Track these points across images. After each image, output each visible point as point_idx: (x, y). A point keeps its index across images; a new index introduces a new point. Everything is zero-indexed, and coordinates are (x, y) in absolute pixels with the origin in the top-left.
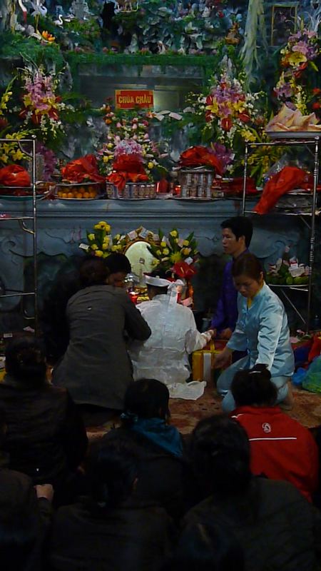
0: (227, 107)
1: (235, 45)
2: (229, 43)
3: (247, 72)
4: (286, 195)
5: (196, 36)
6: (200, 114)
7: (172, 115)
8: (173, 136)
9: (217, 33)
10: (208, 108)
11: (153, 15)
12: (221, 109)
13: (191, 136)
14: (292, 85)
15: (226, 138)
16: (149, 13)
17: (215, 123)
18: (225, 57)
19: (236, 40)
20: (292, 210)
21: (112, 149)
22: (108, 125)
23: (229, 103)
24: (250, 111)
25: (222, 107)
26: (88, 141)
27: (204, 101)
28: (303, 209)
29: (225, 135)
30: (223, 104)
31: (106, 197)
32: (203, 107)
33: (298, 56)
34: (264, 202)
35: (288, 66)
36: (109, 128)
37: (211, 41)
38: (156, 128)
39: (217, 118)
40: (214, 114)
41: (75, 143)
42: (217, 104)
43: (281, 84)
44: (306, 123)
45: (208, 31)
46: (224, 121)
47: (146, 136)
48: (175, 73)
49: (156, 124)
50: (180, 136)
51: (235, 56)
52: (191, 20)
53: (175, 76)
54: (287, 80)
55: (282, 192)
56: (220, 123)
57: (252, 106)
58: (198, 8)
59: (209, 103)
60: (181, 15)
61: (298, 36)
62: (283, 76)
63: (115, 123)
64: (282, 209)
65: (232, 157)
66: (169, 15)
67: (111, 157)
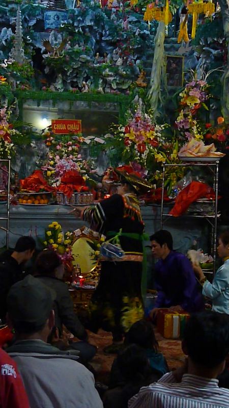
0: (141, 135)
1: (144, 87)
2: (139, 86)
3: (154, 108)
4: (195, 203)
5: (112, 79)
6: (120, 140)
7: (97, 139)
8: (98, 157)
9: (127, 77)
10: (126, 135)
11: (75, 61)
12: (137, 137)
13: (111, 156)
14: (190, 120)
15: (141, 158)
16: (72, 59)
17: (132, 147)
18: (137, 97)
19: (145, 84)
20: (199, 213)
21: (53, 166)
22: (47, 146)
23: (143, 132)
24: (158, 138)
25: (138, 135)
26: (31, 159)
27: (123, 130)
28: (207, 213)
30: (138, 133)
32: (122, 135)
33: (193, 99)
34: (179, 208)
35: (186, 106)
36: (48, 149)
37: (123, 83)
38: (85, 150)
39: (134, 143)
40: (131, 140)
41: (21, 161)
42: (134, 133)
43: (180, 118)
44: (209, 151)
45: (121, 76)
46: (139, 146)
47: (79, 156)
48: (96, 106)
49: (85, 147)
50: (104, 156)
51: (144, 96)
52: (108, 67)
53: (96, 110)
54: (185, 116)
55: (192, 200)
56: (136, 147)
57: (160, 135)
58: (112, 58)
59: (127, 131)
60: (99, 62)
61: (193, 84)
62: (182, 113)
63: (55, 145)
64: (192, 213)
65: (146, 173)
66: (88, 61)
67: (53, 172)
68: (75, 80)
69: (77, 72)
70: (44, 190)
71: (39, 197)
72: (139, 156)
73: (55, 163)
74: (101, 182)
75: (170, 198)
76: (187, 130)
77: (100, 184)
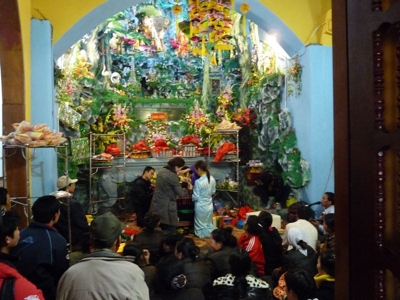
1: (199, 95)
2: (196, 94)
3: (204, 105)
4: (226, 154)
5: (182, 91)
6: (187, 122)
7: (175, 123)
8: (175, 132)
9: (191, 90)
10: (190, 120)
11: (163, 83)
12: (196, 120)
13: (183, 131)
14: (224, 111)
16: (161, 82)
17: (193, 126)
18: (195, 100)
19: (199, 93)
20: (229, 160)
21: (151, 137)
22: (148, 127)
23: (199, 118)
24: (207, 121)
26: (140, 134)
27: (188, 117)
28: (233, 159)
30: (196, 118)
31: (152, 157)
32: (188, 120)
33: (225, 99)
34: (218, 157)
35: (221, 103)
36: (148, 129)
37: (188, 93)
38: (169, 129)
40: (193, 122)
43: (218, 110)
44: (233, 126)
45: (187, 90)
46: (197, 125)
47: (165, 132)
48: (174, 106)
49: (168, 127)
50: (179, 131)
51: (199, 99)
52: (180, 85)
53: (174, 107)
54: (221, 109)
55: (225, 153)
56: (195, 126)
57: (208, 119)
58: (182, 80)
59: (191, 118)
60: (176, 83)
61: (225, 92)
62: (219, 107)
63: (152, 127)
64: (225, 160)
65: (201, 139)
66: (170, 83)
67: (151, 141)
68: (163, 93)
69: (164, 89)
70: (145, 150)
71: (142, 154)
72: (197, 131)
74: (177, 145)
75: (214, 152)
77: (177, 147)
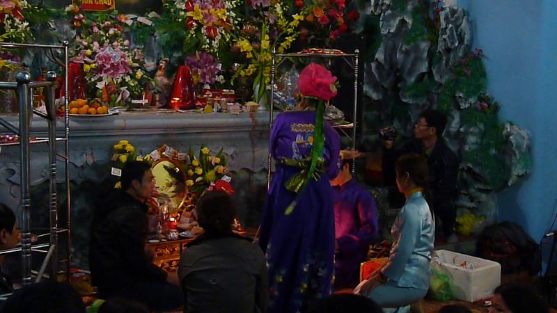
0: (211, 14)
6: (180, 20)
8: (145, 44)
10: (189, 14)
12: (205, 16)
13: (163, 43)
15: (211, 47)
21: (92, 57)
22: (74, 28)
23: (212, 10)
24: (231, 20)
25: (205, 14)
27: (183, 6)
29: (210, 44)
30: (206, 11)
32: (182, 13)
39: (200, 25)
40: (196, 21)
42: (200, 10)
46: (208, 29)
47: (127, 42)
49: (127, 30)
50: (153, 43)
56: (203, 31)
57: (234, 15)
59: (189, 9)
65: (220, 67)
67: (93, 65)
72: (208, 44)
73: (94, 53)
76: (266, 9)
